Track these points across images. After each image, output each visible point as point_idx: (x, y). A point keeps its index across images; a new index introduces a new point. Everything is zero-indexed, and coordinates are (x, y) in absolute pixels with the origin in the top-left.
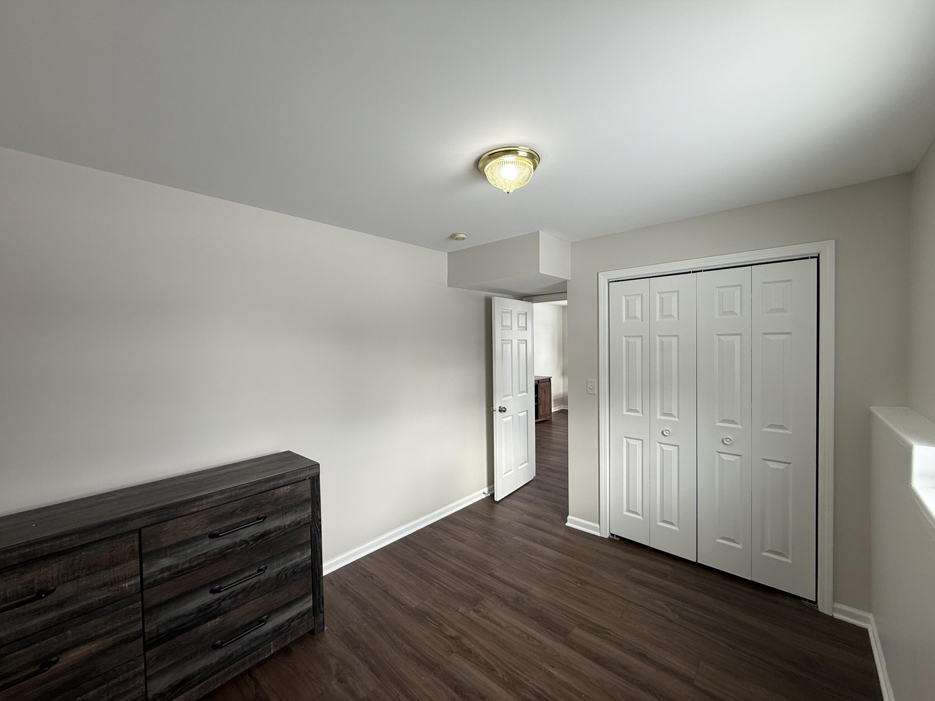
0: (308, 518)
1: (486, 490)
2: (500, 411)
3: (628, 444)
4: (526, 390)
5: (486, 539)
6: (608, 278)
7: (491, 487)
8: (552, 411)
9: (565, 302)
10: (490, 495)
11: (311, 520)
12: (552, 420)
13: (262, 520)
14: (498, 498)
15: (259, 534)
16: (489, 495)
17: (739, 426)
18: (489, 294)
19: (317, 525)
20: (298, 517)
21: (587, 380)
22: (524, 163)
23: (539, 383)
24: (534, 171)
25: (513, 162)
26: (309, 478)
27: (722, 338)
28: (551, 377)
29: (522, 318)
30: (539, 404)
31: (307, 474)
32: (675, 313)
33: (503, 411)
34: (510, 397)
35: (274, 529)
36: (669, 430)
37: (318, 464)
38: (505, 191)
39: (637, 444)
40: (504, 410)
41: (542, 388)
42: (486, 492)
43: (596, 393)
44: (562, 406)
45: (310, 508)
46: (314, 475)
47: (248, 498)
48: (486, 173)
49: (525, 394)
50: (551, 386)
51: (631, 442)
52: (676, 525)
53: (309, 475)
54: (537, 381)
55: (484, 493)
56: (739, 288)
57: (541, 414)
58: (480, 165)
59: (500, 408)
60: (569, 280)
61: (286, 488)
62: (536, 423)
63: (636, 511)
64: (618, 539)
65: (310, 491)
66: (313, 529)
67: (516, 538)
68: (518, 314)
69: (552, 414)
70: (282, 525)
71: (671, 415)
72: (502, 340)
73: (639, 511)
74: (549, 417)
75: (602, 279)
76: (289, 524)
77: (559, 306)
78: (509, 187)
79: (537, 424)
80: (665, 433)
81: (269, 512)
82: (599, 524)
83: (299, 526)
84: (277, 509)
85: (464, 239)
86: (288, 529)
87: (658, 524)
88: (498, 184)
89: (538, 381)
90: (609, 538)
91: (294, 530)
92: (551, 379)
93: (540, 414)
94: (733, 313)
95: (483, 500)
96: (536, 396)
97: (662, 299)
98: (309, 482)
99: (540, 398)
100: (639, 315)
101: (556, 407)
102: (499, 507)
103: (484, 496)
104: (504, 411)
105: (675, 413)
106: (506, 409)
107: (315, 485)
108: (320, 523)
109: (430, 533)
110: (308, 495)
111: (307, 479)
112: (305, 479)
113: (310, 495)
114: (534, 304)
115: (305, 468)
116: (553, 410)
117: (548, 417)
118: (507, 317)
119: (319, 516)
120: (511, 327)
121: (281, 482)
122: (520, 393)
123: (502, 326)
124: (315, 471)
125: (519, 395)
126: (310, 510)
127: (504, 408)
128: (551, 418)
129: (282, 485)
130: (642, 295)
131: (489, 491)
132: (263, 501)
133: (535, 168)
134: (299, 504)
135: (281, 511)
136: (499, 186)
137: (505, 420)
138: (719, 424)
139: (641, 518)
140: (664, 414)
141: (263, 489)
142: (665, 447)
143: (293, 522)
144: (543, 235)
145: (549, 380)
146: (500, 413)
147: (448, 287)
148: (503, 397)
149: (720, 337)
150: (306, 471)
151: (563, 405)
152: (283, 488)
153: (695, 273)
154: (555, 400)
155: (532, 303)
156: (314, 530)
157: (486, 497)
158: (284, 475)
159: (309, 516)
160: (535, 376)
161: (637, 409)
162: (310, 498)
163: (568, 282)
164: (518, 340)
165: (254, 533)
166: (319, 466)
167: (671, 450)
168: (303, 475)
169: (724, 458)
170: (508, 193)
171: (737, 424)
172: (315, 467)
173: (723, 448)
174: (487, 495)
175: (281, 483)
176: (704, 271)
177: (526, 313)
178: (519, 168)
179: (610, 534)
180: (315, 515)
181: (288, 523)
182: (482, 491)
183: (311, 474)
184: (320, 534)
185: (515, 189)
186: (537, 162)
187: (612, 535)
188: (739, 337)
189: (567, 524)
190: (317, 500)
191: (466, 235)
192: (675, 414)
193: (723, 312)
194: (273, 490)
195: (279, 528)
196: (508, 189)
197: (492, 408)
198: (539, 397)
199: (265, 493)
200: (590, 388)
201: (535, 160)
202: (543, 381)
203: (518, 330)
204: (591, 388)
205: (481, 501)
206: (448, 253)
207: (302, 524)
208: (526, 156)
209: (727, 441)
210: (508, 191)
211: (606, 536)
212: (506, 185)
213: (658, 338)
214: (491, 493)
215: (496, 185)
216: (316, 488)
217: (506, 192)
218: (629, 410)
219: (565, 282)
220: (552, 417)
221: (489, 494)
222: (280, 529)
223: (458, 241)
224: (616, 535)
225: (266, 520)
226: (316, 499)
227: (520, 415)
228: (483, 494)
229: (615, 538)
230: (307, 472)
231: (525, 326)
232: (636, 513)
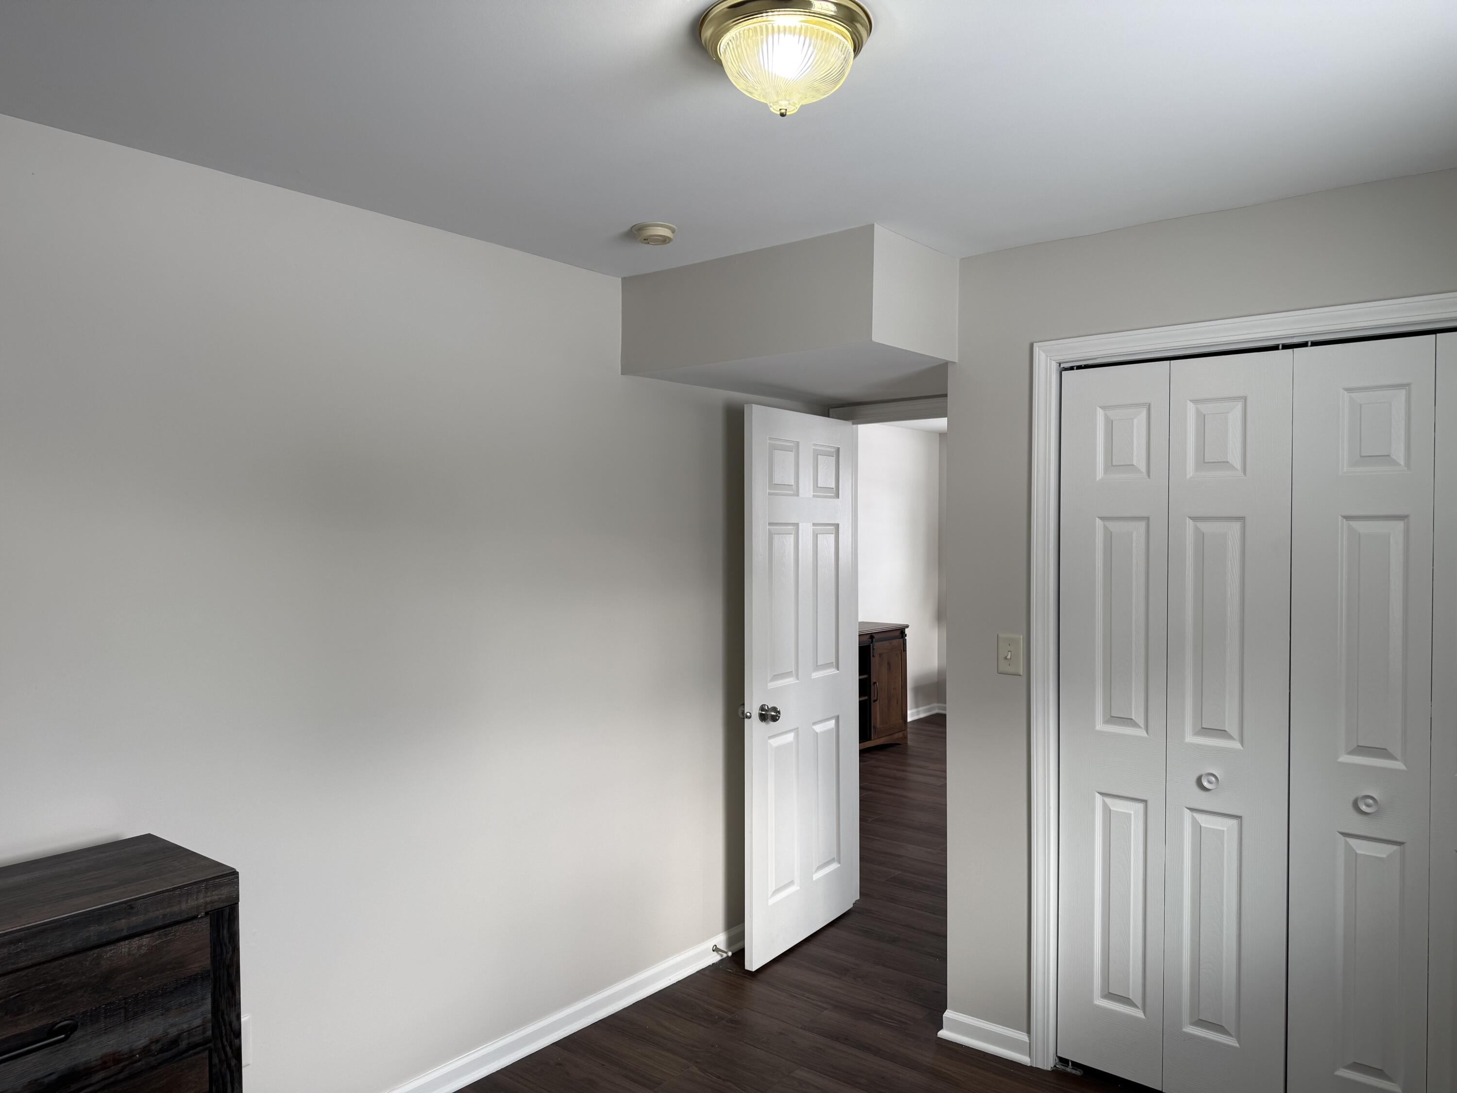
0: (201, 1028)
1: (720, 939)
2: (763, 717)
3: (1107, 811)
4: (833, 660)
5: (719, 1077)
6: (1060, 358)
7: (736, 930)
8: (909, 719)
9: (941, 423)
10: (733, 954)
11: (209, 1033)
12: (909, 743)
13: (63, 1036)
14: (754, 961)
15: (53, 1077)
16: (730, 954)
17: (1399, 765)
18: (737, 396)
19: (228, 1049)
20: (172, 1025)
21: (998, 635)
22: (828, 34)
23: (872, 642)
24: (855, 56)
25: (797, 31)
26: (207, 914)
27: (1356, 525)
28: (907, 626)
29: (826, 466)
30: (873, 699)
31: (201, 901)
32: (1234, 457)
33: (769, 717)
34: (790, 681)
35: (100, 1062)
36: (1218, 776)
37: (234, 874)
38: (775, 110)
39: (1132, 813)
40: (773, 716)
41: (880, 655)
42: (722, 946)
43: (1022, 671)
44: (935, 705)
45: (209, 1001)
46: (221, 905)
47: (23, 973)
48: (722, 58)
49: (832, 671)
50: (905, 650)
51: (1118, 806)
52: (1233, 1034)
53: (206, 903)
54: (868, 637)
55: (716, 949)
56: (1403, 393)
57: (878, 725)
58: (708, 32)
59: (762, 708)
60: (954, 363)
61: (135, 942)
62: (862, 752)
63: (1128, 997)
64: (1078, 1073)
65: (209, 950)
66: (216, 1060)
67: (801, 1073)
68: (816, 454)
69: (909, 726)
70: (125, 1048)
71: (1222, 733)
72: (770, 524)
73: (1135, 995)
74: (900, 735)
75: (1043, 364)
76: (145, 1047)
77: (930, 433)
78: (785, 100)
79: (866, 755)
80: (1206, 784)
81: (84, 1013)
82: (1029, 1032)
83: (174, 1051)
84: (110, 1004)
85: (665, 240)
86: (142, 1062)
87: (1184, 1030)
88: (757, 90)
89: (871, 636)
90: (1055, 1071)
91: (160, 1064)
92: (907, 631)
93: (875, 727)
94: (1386, 458)
95: (713, 968)
96: (863, 677)
97: (1202, 419)
98: (204, 926)
99: (875, 683)
100: (1140, 461)
101: (921, 709)
102: (757, 989)
103: (715, 958)
104: (775, 719)
105: (1232, 727)
106: (779, 712)
107: (225, 931)
108: (237, 1041)
109: (560, 1064)
110: (203, 961)
111: (199, 916)
112: (195, 918)
113: (209, 961)
114: (860, 426)
115: (195, 883)
116: (912, 715)
117: (896, 736)
118: (784, 461)
119: (235, 1023)
120: (794, 487)
121: (123, 924)
122: (818, 667)
123: (772, 485)
124: (225, 892)
125: (816, 675)
126: (208, 1005)
127: (774, 709)
128: (905, 738)
129: (125, 933)
130: (1149, 406)
131: (731, 942)
132: (65, 981)
133: (857, 49)
134: (176, 988)
135: (123, 1011)
136: (759, 95)
137: (775, 742)
138: (1345, 758)
139: (1139, 1014)
140: (1205, 731)
141: (69, 944)
142: (1205, 821)
143: (157, 1041)
144: (881, 233)
145: (900, 633)
146: (763, 724)
147: (621, 374)
148: (772, 680)
149: (1352, 523)
150: (199, 892)
151: (938, 703)
152: (127, 942)
153: (1290, 351)
154: (917, 690)
155: (853, 424)
156: (220, 1061)
157: (721, 961)
158: (130, 906)
159: (203, 1025)
160: (862, 624)
161: (1133, 718)
162: (209, 971)
163: (950, 370)
164: (814, 524)
165: (40, 1074)
166: (238, 877)
167: (1222, 829)
168: (187, 905)
169: (1358, 852)
170: (782, 115)
171: (1391, 757)
172: (225, 880)
173: (1357, 824)
174: (725, 955)
175: (123, 930)
176: (1315, 344)
177: (838, 450)
178: (811, 48)
179: (1057, 1061)
180: (224, 1020)
181: (143, 1042)
182: (710, 944)
183: (212, 902)
184: (236, 1074)
185: (802, 106)
186: (864, 32)
187: (1063, 1061)
188: (1400, 525)
189: (943, 1034)
190: (229, 975)
191: (673, 231)
192: (1234, 731)
193: (1362, 457)
194: (96, 951)
195: (114, 1059)
196: (783, 105)
197: (740, 709)
198: (873, 680)
199: (73, 958)
200: (1006, 658)
201: (859, 26)
202: (883, 635)
203: (814, 496)
204: (1009, 657)
205: (707, 972)
206: (624, 279)
207: (183, 1045)
208: (833, 13)
209: (1368, 806)
210: (783, 111)
211: (1047, 1063)
212: (778, 94)
213: (1190, 523)
214: (737, 947)
215: (751, 93)
216: (227, 941)
217: (779, 113)
218: (1112, 719)
219: (941, 369)
220: (909, 736)
221: (730, 951)
222: (116, 1061)
223: (647, 247)
224: (1072, 1062)
225: (77, 1034)
226: (226, 973)
227: (819, 728)
228: (713, 951)
229: (1069, 1069)
230: (201, 895)
231: (833, 486)
232: (1126, 1001)
